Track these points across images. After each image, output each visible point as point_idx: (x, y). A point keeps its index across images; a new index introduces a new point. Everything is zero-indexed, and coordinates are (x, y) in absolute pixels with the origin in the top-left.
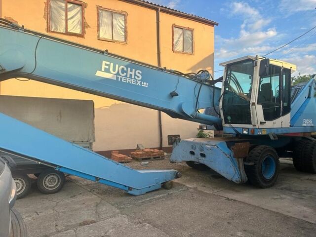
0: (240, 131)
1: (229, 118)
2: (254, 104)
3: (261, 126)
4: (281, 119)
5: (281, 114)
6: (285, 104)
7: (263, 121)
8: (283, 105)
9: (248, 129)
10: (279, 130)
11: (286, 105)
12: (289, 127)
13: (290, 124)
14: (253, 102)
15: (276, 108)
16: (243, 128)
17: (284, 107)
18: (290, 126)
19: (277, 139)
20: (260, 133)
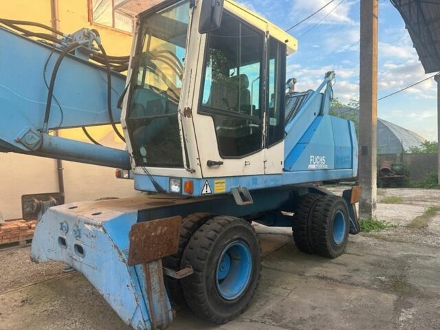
0: (164, 187)
1: (143, 151)
2: (188, 112)
3: (208, 173)
4: (264, 153)
5: (263, 144)
6: (274, 122)
7: (218, 158)
8: (268, 123)
9: (181, 179)
10: (260, 180)
11: (275, 124)
12: (280, 171)
13: (283, 166)
14: (186, 106)
15: (253, 127)
16: (171, 178)
17: (270, 128)
18: (284, 170)
19: (251, 202)
20: (207, 191)
